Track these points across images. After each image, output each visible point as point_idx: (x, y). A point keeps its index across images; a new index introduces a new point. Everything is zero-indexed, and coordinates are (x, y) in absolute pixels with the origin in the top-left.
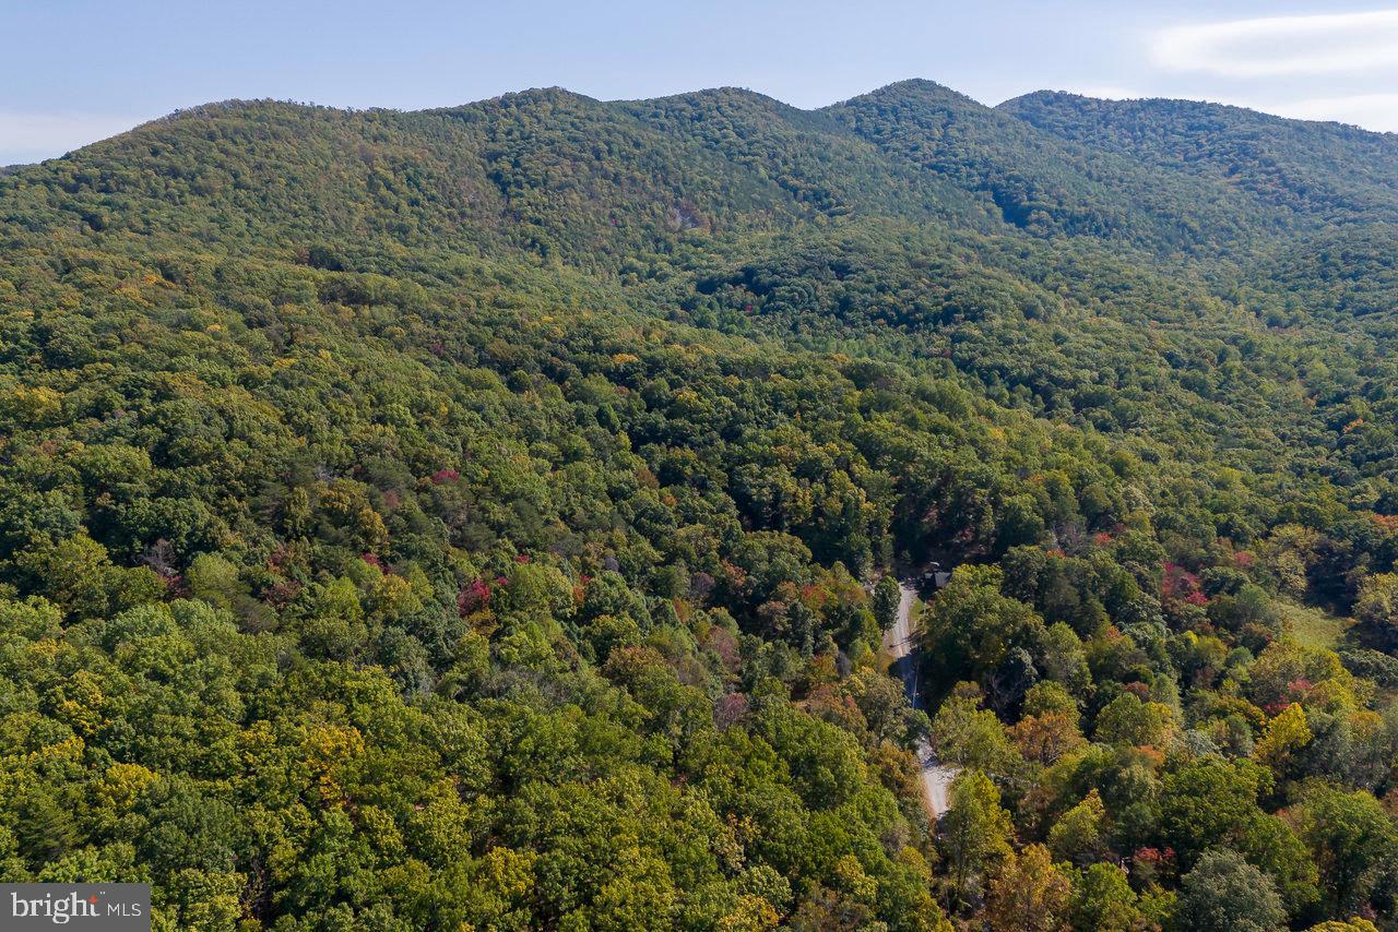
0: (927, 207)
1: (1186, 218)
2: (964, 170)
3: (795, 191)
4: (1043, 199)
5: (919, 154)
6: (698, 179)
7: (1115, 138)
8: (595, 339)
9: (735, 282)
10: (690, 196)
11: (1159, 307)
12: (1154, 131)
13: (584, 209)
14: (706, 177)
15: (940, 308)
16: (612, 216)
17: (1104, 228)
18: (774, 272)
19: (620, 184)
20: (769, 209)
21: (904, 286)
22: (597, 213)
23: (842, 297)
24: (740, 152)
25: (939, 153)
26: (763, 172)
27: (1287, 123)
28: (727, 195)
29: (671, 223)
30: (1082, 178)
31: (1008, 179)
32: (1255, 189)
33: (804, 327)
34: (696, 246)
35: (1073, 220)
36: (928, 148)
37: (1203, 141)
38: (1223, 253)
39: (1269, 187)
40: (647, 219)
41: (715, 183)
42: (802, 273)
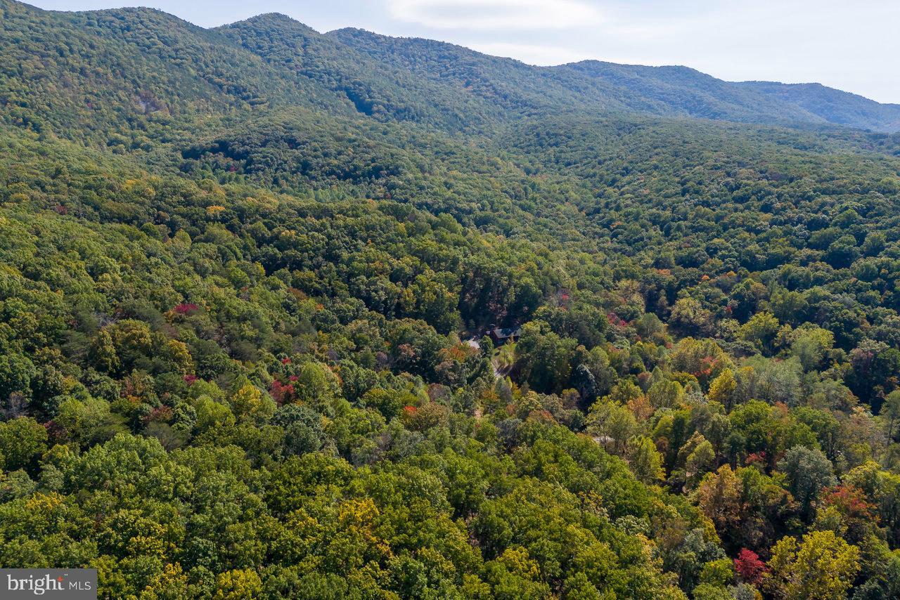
0: (311, 100)
1: (457, 112)
2: (326, 77)
3: (221, 86)
4: (378, 97)
5: (292, 64)
6: (148, 74)
7: (399, 60)
8: (184, 196)
9: (214, 150)
10: (146, 87)
11: (475, 164)
12: (420, 58)
13: (62, 95)
14: (155, 74)
15: (370, 167)
16: (87, 101)
17: (417, 117)
18: (243, 144)
19: (86, 76)
20: (208, 99)
21: (340, 153)
22: (73, 98)
23: (302, 160)
24: (169, 56)
25: (305, 65)
26: (193, 72)
27: (487, 57)
28: (174, 87)
29: (137, 107)
30: (395, 86)
31: (354, 84)
32: (481, 95)
33: (282, 181)
34: (163, 124)
35: (398, 111)
36: (298, 61)
37: (448, 65)
38: (480, 132)
39: (489, 94)
40: (116, 104)
41: (163, 78)
42: (264, 145)
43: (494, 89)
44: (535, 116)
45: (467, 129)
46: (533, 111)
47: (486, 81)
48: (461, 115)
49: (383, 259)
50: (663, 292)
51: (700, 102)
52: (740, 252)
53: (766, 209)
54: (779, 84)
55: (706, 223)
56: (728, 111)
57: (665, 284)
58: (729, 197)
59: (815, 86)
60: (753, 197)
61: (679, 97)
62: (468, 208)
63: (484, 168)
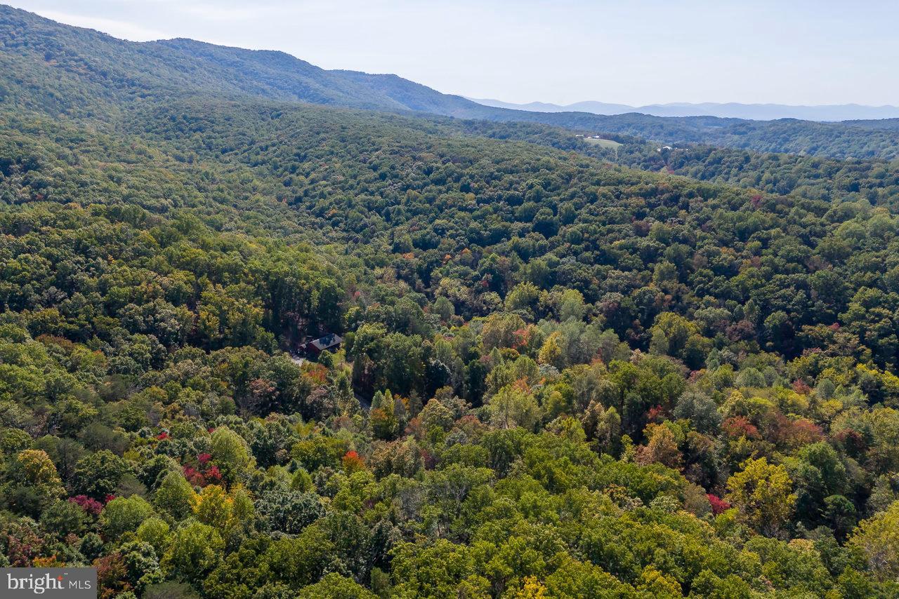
37: (14, 33)
43: (86, 64)
44: (152, 98)
45: (71, 111)
46: (146, 92)
47: (74, 54)
48: (58, 94)
49: (149, 280)
50: (416, 275)
51: (307, 88)
52: (465, 230)
53: (466, 189)
54: (363, 73)
55: (420, 206)
56: (334, 97)
57: (415, 267)
58: (428, 180)
59: (393, 78)
60: (449, 179)
61: (286, 82)
62: (158, 205)
63: (133, 157)
